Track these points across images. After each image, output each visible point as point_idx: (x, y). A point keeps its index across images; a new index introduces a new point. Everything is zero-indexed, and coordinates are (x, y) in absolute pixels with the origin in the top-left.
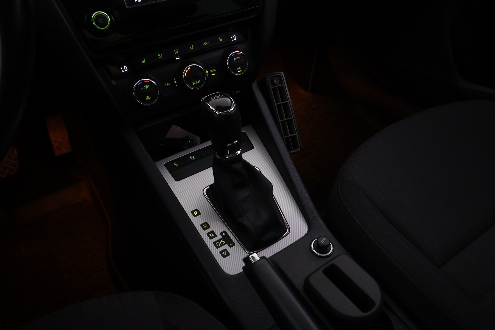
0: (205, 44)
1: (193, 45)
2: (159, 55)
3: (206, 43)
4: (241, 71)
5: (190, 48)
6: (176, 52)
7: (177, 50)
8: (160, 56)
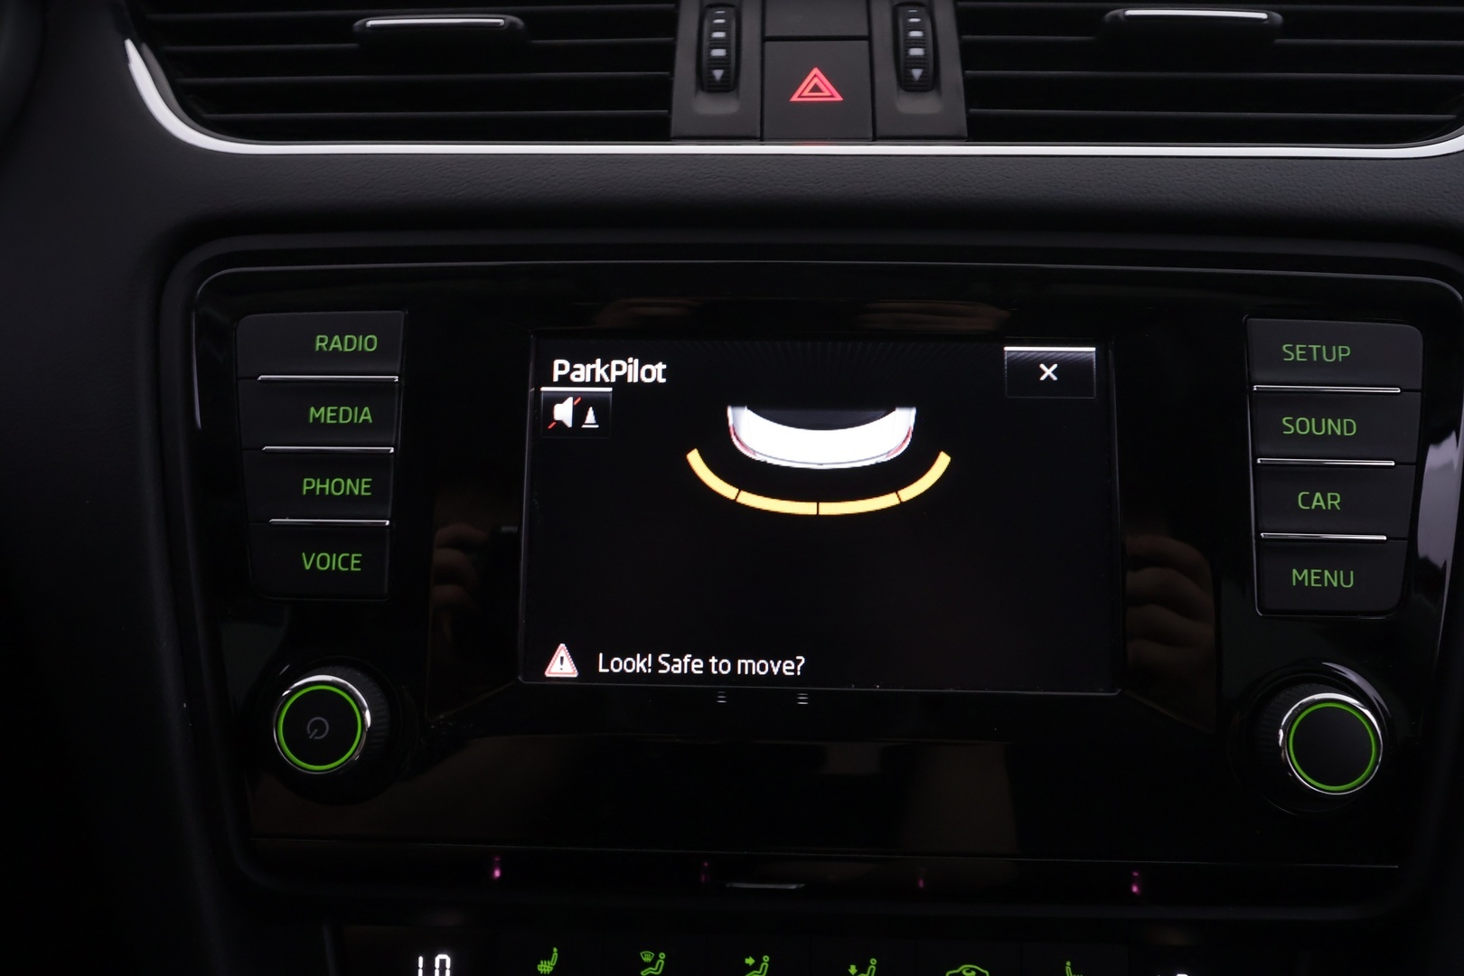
0: (961, 974)
1: (873, 961)
2: (647, 957)
3: (968, 972)
5: (853, 970)
6: (756, 966)
7: (766, 958)
8: (652, 964)
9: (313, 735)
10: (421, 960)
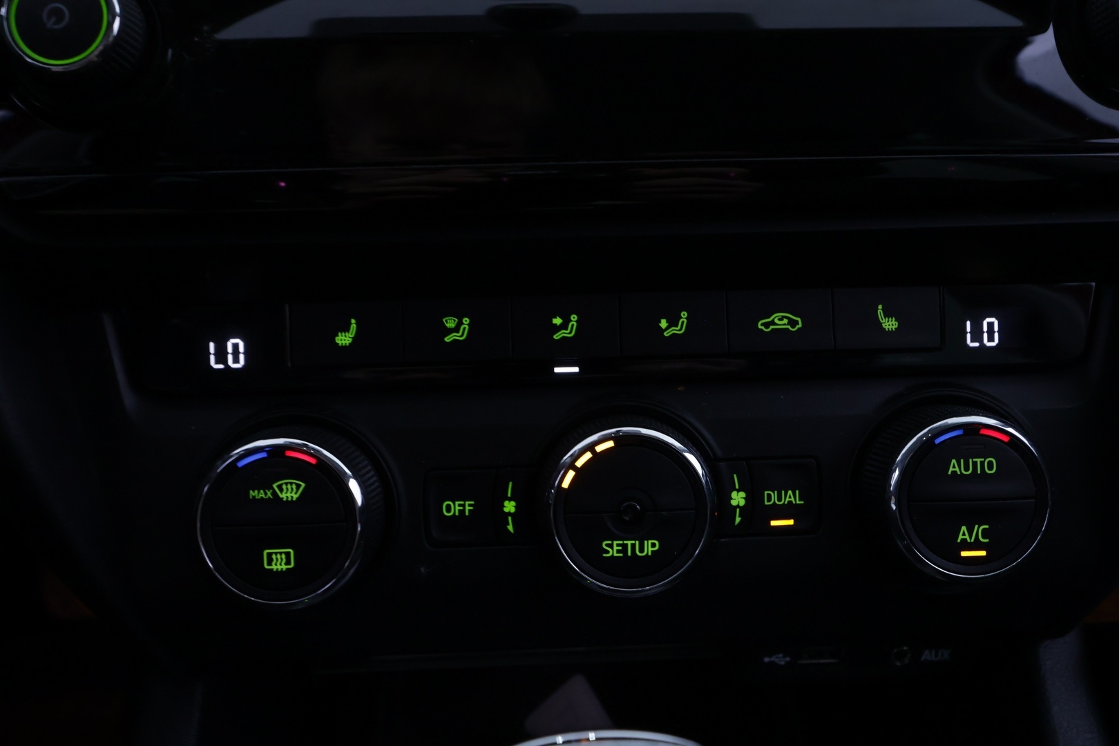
0: (773, 323)
1: (684, 314)
2: (450, 323)
3: (780, 321)
4: (983, 553)
5: (664, 324)
6: (564, 326)
7: (574, 318)
8: (456, 329)
9: (50, 24)
10: (212, 345)
